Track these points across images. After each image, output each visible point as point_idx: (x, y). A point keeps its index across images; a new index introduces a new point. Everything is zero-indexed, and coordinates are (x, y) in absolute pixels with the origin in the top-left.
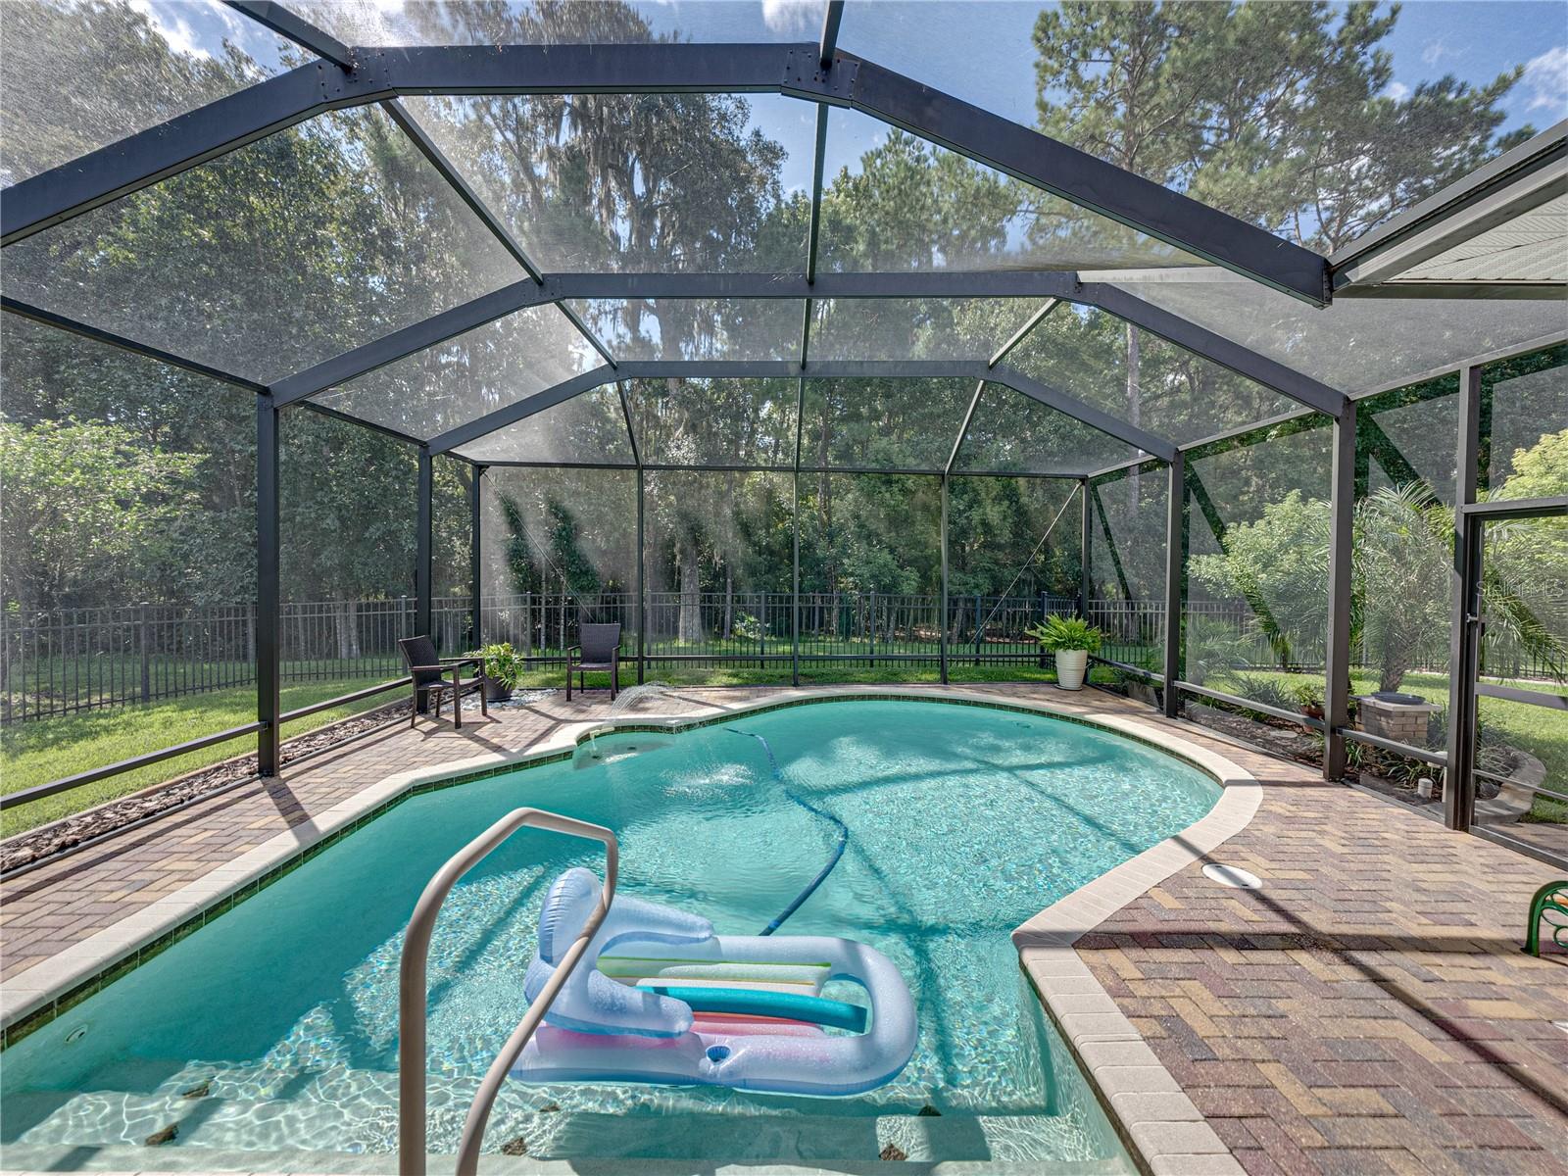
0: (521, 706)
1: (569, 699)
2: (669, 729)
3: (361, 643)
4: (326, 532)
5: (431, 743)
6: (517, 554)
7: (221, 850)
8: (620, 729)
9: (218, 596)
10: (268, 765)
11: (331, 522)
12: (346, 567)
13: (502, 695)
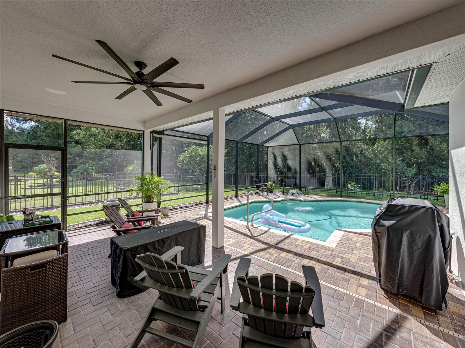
0: (274, 194)
1: (283, 194)
2: (301, 201)
3: (250, 183)
4: (244, 160)
5: (258, 197)
6: (275, 165)
7: (232, 203)
8: (291, 200)
9: (228, 173)
10: (237, 196)
11: (245, 158)
12: (247, 167)
13: (271, 192)
